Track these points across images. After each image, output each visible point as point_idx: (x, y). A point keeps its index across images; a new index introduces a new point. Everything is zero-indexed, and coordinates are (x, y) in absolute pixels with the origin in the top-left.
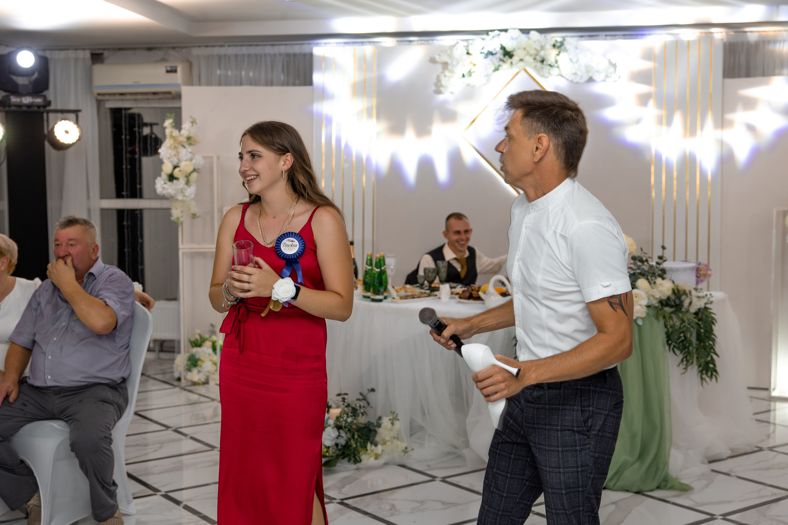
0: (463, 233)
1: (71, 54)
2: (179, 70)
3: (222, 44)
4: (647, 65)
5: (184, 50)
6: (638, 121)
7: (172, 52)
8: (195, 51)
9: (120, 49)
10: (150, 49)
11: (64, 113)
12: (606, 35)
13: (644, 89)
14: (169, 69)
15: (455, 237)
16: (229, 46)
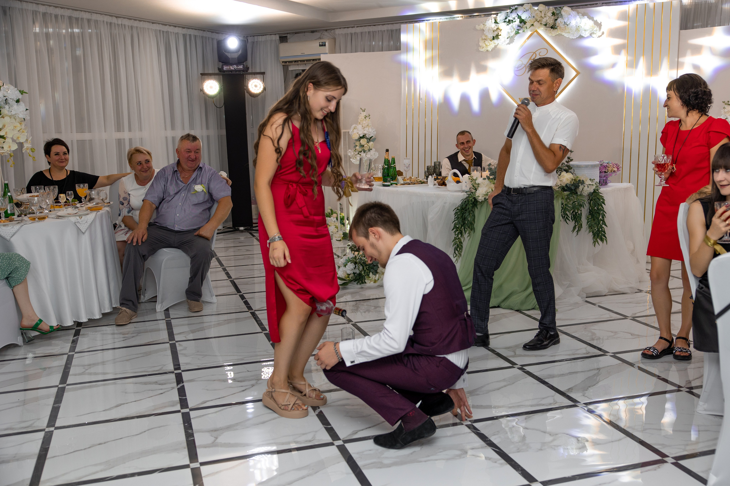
0: (465, 143)
1: (268, 37)
2: (327, 44)
3: (353, 26)
4: (622, 24)
5: (332, 31)
6: (614, 65)
7: (326, 33)
8: (338, 32)
9: (296, 33)
10: (313, 32)
11: (255, 74)
12: (602, 3)
13: (619, 41)
14: (321, 44)
15: (462, 147)
16: (357, 27)
